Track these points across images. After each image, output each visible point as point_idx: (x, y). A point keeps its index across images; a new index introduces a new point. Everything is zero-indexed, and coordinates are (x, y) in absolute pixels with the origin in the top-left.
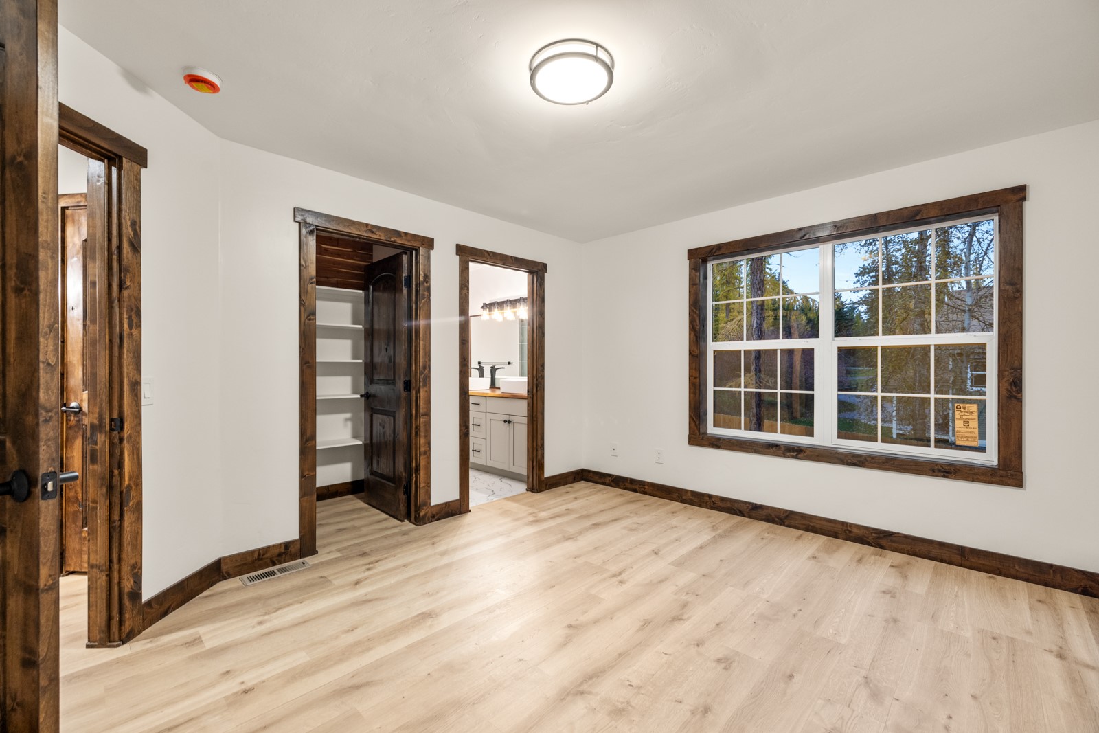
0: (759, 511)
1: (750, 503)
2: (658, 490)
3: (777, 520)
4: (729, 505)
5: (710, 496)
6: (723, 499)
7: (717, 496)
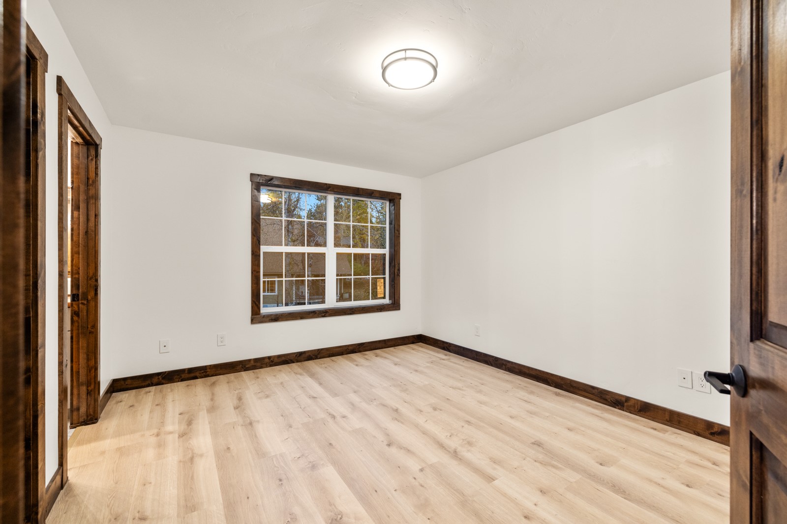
0: (304, 355)
1: (297, 353)
2: (221, 369)
3: (313, 357)
4: (283, 358)
5: (269, 358)
6: (279, 356)
7: (275, 356)
